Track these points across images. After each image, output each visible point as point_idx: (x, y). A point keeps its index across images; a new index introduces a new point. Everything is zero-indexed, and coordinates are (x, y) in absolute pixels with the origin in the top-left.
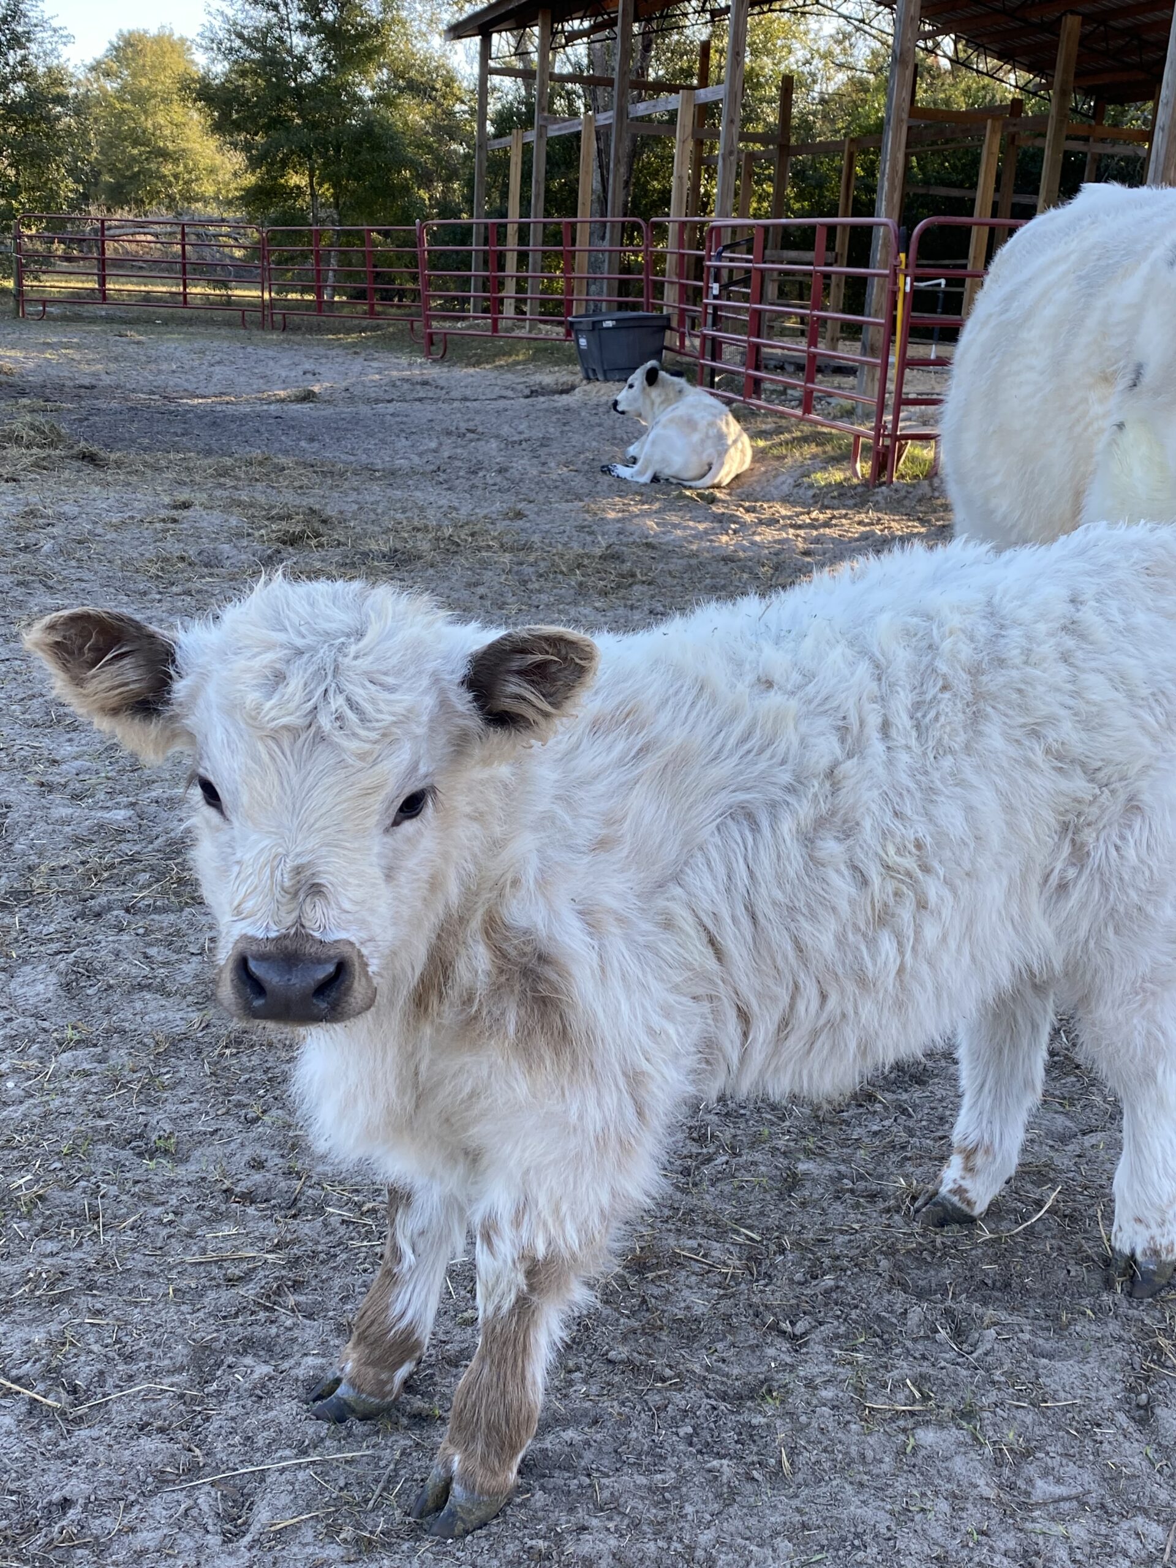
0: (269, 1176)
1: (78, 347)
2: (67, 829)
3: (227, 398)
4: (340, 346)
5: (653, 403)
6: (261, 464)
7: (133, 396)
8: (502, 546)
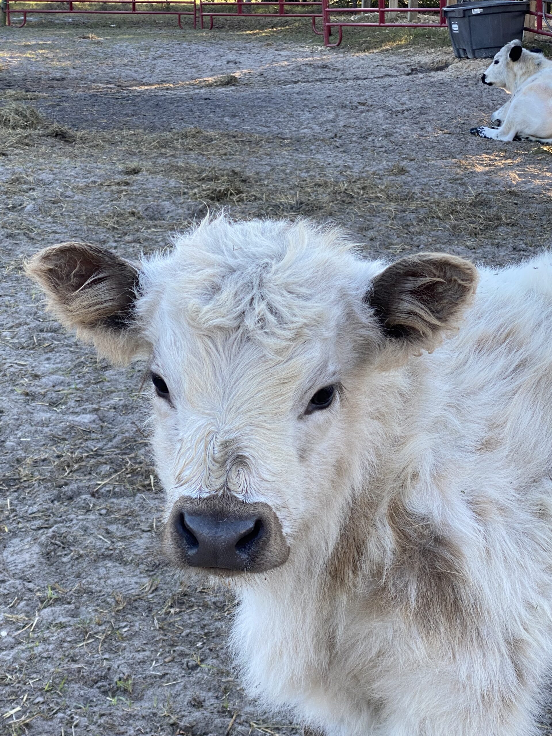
0: (207, 713)
1: (51, 47)
2: (46, 430)
3: (167, 85)
4: (256, 39)
5: (515, 75)
6: (194, 136)
7: (94, 85)
8: (388, 197)
